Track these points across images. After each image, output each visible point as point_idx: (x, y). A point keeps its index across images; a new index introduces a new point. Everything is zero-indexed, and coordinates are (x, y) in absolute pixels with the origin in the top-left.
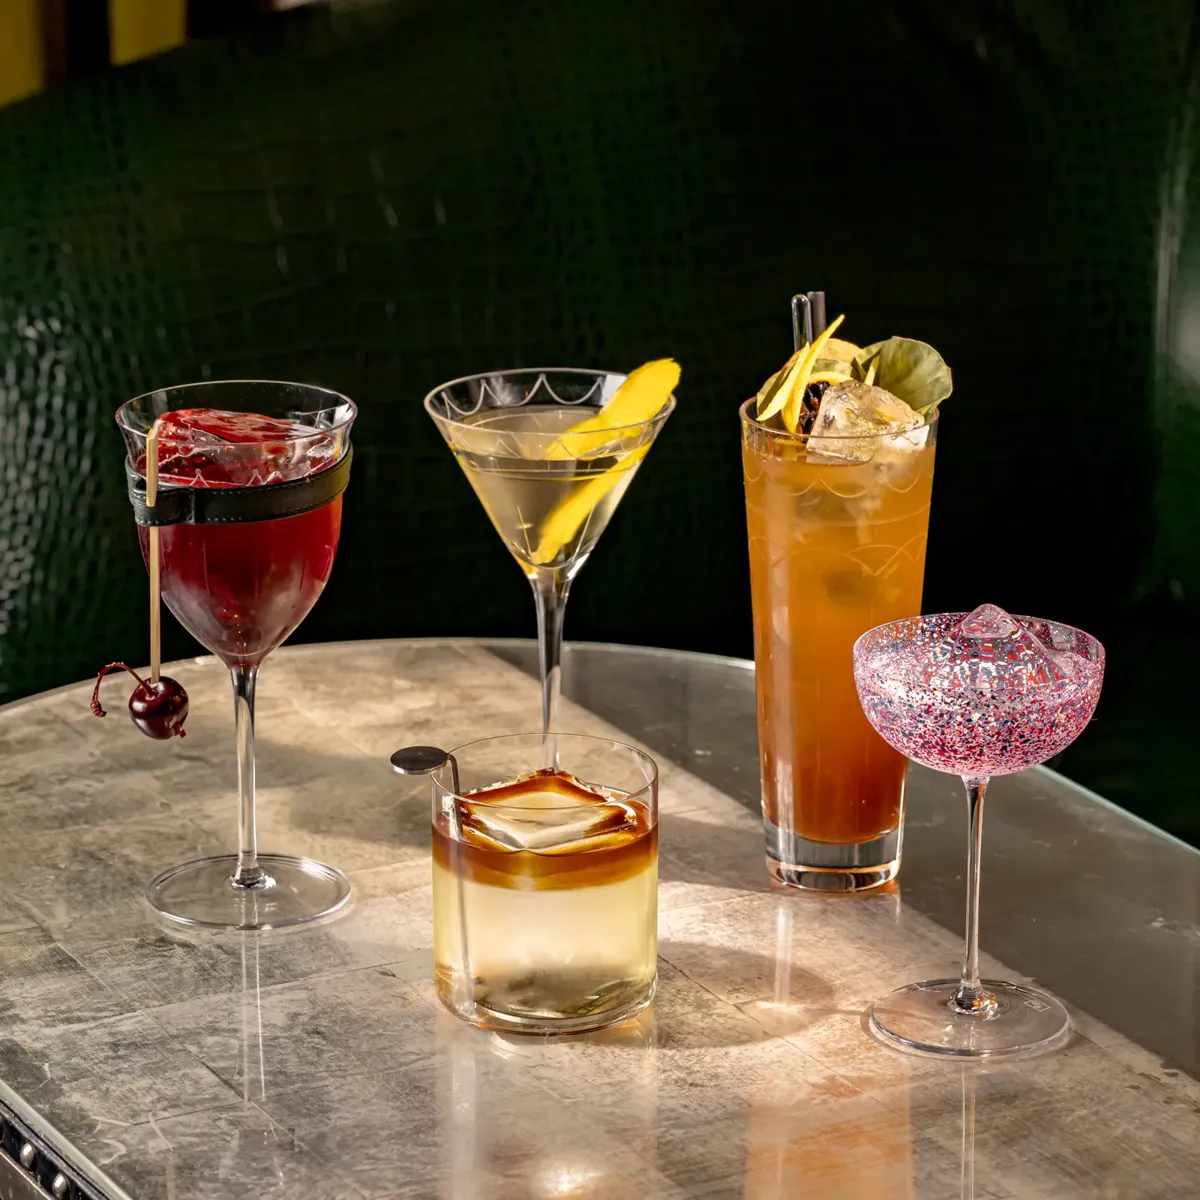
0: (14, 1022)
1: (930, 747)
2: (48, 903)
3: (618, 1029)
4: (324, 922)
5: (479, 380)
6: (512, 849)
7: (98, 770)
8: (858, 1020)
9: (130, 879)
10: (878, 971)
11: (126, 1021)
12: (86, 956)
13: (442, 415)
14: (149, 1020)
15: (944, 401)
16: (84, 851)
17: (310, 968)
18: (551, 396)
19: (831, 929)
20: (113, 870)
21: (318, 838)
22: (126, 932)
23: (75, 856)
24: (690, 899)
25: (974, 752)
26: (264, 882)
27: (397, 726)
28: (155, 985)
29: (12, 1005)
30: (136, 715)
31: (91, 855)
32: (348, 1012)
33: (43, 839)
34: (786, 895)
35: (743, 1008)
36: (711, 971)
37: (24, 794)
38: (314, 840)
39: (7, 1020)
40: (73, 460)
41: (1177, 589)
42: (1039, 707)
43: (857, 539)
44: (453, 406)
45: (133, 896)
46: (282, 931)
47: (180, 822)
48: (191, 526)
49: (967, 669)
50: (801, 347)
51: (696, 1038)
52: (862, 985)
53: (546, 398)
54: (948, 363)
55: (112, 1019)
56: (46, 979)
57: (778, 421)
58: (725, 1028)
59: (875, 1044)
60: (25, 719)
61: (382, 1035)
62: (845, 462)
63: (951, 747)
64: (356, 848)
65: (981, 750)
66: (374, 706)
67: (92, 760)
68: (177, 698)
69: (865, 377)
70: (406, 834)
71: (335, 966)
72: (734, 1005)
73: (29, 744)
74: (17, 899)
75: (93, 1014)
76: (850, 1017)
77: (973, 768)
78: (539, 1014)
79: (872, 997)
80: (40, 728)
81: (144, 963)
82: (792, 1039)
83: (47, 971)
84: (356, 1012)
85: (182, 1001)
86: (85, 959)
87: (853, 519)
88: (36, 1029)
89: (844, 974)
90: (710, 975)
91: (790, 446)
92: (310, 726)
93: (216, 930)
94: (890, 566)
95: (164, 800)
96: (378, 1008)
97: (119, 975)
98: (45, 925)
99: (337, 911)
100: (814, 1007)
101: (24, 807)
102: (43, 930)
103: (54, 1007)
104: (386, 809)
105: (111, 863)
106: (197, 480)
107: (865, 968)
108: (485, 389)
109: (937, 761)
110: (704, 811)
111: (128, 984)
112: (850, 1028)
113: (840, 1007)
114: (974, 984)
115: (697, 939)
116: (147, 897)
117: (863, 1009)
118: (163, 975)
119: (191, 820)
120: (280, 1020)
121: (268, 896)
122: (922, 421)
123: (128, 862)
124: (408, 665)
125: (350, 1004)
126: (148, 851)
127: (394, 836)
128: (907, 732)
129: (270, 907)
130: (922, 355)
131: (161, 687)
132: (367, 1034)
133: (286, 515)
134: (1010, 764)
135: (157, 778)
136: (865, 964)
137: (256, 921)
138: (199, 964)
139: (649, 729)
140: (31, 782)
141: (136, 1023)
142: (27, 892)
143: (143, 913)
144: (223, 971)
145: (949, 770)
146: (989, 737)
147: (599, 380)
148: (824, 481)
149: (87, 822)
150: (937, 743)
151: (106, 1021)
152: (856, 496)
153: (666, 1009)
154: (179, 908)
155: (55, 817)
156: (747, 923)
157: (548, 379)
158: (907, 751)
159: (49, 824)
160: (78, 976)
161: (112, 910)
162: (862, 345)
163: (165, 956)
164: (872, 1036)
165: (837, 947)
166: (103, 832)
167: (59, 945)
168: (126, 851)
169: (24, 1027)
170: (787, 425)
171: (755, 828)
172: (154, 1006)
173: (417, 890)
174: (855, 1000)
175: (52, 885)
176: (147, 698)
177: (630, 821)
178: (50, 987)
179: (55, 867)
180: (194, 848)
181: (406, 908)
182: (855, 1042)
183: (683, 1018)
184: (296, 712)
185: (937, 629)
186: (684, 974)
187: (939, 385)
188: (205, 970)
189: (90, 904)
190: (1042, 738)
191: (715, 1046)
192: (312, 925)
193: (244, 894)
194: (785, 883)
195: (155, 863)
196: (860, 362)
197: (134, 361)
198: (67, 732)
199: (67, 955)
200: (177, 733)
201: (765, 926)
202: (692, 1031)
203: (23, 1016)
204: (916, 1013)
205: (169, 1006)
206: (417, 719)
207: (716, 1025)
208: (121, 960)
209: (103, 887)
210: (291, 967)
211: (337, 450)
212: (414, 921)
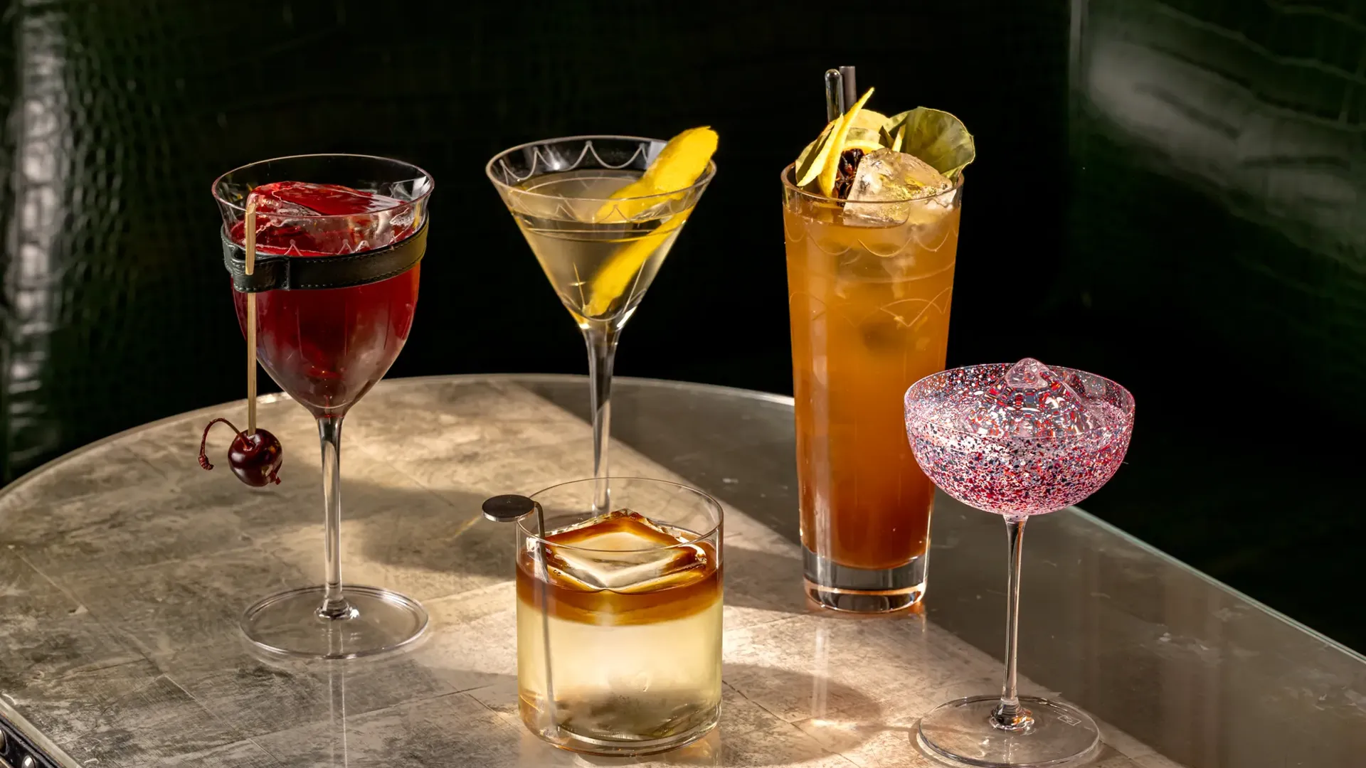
0: (135, 752)
1: (979, 491)
2: (151, 636)
3: (690, 749)
4: (408, 649)
5: (532, 147)
6: (593, 587)
7: (181, 507)
8: (906, 734)
9: (223, 611)
10: (918, 687)
11: (237, 750)
12: (193, 687)
13: (500, 180)
14: (258, 748)
15: (968, 166)
16: (178, 585)
17: (400, 694)
18: (598, 162)
19: (869, 649)
20: (207, 603)
21: (391, 569)
22: (226, 662)
23: (170, 590)
24: (738, 622)
25: (1021, 495)
26: (349, 612)
27: (449, 459)
28: (260, 714)
29: (130, 736)
30: (234, 464)
31: (185, 589)
32: (440, 737)
33: (139, 574)
34: (824, 616)
35: (800, 727)
36: (767, 691)
37: (115, 530)
38: (388, 571)
39: (127, 750)
40: (103, 201)
41: (1086, 299)
42: (1080, 454)
43: (892, 294)
44: (509, 172)
45: (226, 627)
46: (370, 659)
47: (263, 555)
48: (287, 292)
49: (1004, 416)
50: (836, 117)
51: (761, 756)
52: (906, 702)
53: (593, 163)
54: (970, 131)
55: (225, 748)
56: (159, 710)
57: (815, 186)
58: (786, 746)
59: (925, 759)
60: (108, 458)
61: (475, 758)
62: (880, 225)
63: (999, 490)
64: (427, 578)
65: (1027, 494)
66: (425, 441)
67: (172, 496)
68: (272, 449)
69: (893, 144)
70: (471, 563)
71: (421, 692)
72: (792, 724)
73: (114, 482)
74: (122, 632)
75: (206, 743)
76: (899, 733)
77: (1018, 509)
78: (618, 736)
79: (916, 714)
80: (123, 467)
81: (247, 693)
82: (848, 755)
83: (158, 701)
84: (448, 738)
85: (287, 728)
86: (192, 690)
87: (889, 276)
88: (154, 758)
89: (888, 691)
90: (766, 695)
91: (827, 209)
92: (369, 461)
93: (308, 660)
94: (922, 317)
95: (246, 535)
96: (467, 732)
97: (225, 704)
98: (151, 657)
99: (418, 639)
100: (864, 724)
101: (117, 543)
102: (150, 662)
103: (169, 736)
104: (449, 540)
105: (204, 596)
106: (292, 249)
107: (906, 686)
108: (538, 156)
109: (985, 503)
110: (739, 537)
111: (233, 713)
112: (900, 744)
113: (888, 724)
114: (1013, 701)
115: (750, 661)
116: (243, 628)
117: (909, 726)
118: (266, 703)
119: (273, 553)
120: (378, 745)
121: (353, 626)
122: (950, 185)
123: (220, 595)
124: (451, 400)
125: (441, 728)
126: (236, 584)
127: (460, 565)
128: (958, 477)
129: (354, 636)
130: (946, 125)
131: (258, 440)
132: (461, 758)
133: (373, 280)
134: (1052, 504)
135: (236, 513)
136: (905, 682)
137: (342, 651)
138: (298, 692)
139: (678, 459)
140: (120, 519)
141: (248, 750)
142: (131, 625)
143: (238, 644)
144: (320, 698)
145: (995, 511)
146: (1034, 482)
147: (642, 147)
148: (864, 242)
149: (176, 557)
150: (986, 487)
151: (219, 749)
152: (893, 255)
153: (730, 729)
154: (272, 638)
155: (147, 553)
156: (793, 645)
157: (593, 145)
158: (957, 494)
159: (142, 560)
160: (188, 707)
161: (210, 642)
162: (889, 115)
163: (266, 685)
164: (922, 752)
165: (877, 666)
166: (193, 566)
167: (167, 676)
168: (217, 584)
169: (145, 757)
170: (825, 191)
171: (787, 553)
172: (261, 734)
173: (488, 617)
174: (900, 717)
175: (153, 618)
176: (245, 449)
177: (700, 560)
178: (163, 718)
179: (153, 600)
180: (278, 581)
181: (479, 634)
182: (907, 758)
183: (747, 737)
184: (356, 448)
185: (975, 379)
186: (743, 695)
187: (962, 151)
188: (304, 699)
189: (190, 636)
190: (1082, 481)
191: (780, 764)
192: (396, 652)
193: (330, 624)
194: (823, 606)
195: (244, 595)
196: (888, 130)
197: (156, 110)
198: (150, 471)
199: (175, 686)
200: (272, 481)
201: (808, 647)
202: (757, 748)
203: (143, 746)
204: (958, 728)
205: (275, 734)
206: (466, 453)
207: (778, 743)
208: (226, 690)
209: (200, 620)
210: (382, 693)
211: (416, 219)
212: (489, 647)
